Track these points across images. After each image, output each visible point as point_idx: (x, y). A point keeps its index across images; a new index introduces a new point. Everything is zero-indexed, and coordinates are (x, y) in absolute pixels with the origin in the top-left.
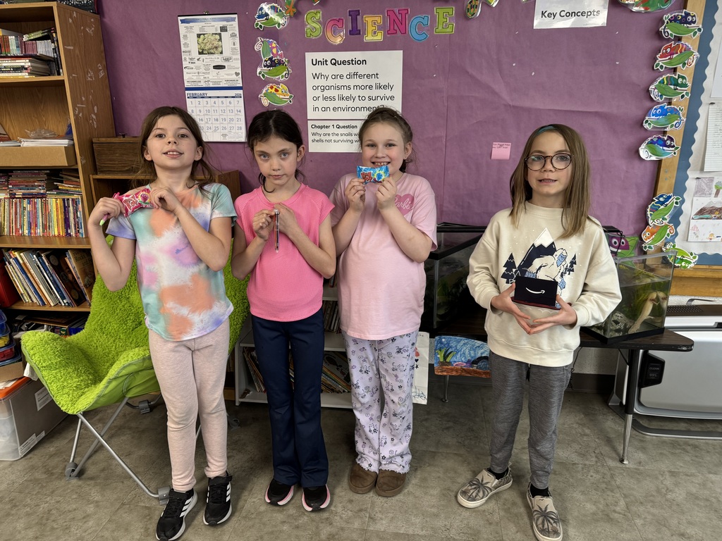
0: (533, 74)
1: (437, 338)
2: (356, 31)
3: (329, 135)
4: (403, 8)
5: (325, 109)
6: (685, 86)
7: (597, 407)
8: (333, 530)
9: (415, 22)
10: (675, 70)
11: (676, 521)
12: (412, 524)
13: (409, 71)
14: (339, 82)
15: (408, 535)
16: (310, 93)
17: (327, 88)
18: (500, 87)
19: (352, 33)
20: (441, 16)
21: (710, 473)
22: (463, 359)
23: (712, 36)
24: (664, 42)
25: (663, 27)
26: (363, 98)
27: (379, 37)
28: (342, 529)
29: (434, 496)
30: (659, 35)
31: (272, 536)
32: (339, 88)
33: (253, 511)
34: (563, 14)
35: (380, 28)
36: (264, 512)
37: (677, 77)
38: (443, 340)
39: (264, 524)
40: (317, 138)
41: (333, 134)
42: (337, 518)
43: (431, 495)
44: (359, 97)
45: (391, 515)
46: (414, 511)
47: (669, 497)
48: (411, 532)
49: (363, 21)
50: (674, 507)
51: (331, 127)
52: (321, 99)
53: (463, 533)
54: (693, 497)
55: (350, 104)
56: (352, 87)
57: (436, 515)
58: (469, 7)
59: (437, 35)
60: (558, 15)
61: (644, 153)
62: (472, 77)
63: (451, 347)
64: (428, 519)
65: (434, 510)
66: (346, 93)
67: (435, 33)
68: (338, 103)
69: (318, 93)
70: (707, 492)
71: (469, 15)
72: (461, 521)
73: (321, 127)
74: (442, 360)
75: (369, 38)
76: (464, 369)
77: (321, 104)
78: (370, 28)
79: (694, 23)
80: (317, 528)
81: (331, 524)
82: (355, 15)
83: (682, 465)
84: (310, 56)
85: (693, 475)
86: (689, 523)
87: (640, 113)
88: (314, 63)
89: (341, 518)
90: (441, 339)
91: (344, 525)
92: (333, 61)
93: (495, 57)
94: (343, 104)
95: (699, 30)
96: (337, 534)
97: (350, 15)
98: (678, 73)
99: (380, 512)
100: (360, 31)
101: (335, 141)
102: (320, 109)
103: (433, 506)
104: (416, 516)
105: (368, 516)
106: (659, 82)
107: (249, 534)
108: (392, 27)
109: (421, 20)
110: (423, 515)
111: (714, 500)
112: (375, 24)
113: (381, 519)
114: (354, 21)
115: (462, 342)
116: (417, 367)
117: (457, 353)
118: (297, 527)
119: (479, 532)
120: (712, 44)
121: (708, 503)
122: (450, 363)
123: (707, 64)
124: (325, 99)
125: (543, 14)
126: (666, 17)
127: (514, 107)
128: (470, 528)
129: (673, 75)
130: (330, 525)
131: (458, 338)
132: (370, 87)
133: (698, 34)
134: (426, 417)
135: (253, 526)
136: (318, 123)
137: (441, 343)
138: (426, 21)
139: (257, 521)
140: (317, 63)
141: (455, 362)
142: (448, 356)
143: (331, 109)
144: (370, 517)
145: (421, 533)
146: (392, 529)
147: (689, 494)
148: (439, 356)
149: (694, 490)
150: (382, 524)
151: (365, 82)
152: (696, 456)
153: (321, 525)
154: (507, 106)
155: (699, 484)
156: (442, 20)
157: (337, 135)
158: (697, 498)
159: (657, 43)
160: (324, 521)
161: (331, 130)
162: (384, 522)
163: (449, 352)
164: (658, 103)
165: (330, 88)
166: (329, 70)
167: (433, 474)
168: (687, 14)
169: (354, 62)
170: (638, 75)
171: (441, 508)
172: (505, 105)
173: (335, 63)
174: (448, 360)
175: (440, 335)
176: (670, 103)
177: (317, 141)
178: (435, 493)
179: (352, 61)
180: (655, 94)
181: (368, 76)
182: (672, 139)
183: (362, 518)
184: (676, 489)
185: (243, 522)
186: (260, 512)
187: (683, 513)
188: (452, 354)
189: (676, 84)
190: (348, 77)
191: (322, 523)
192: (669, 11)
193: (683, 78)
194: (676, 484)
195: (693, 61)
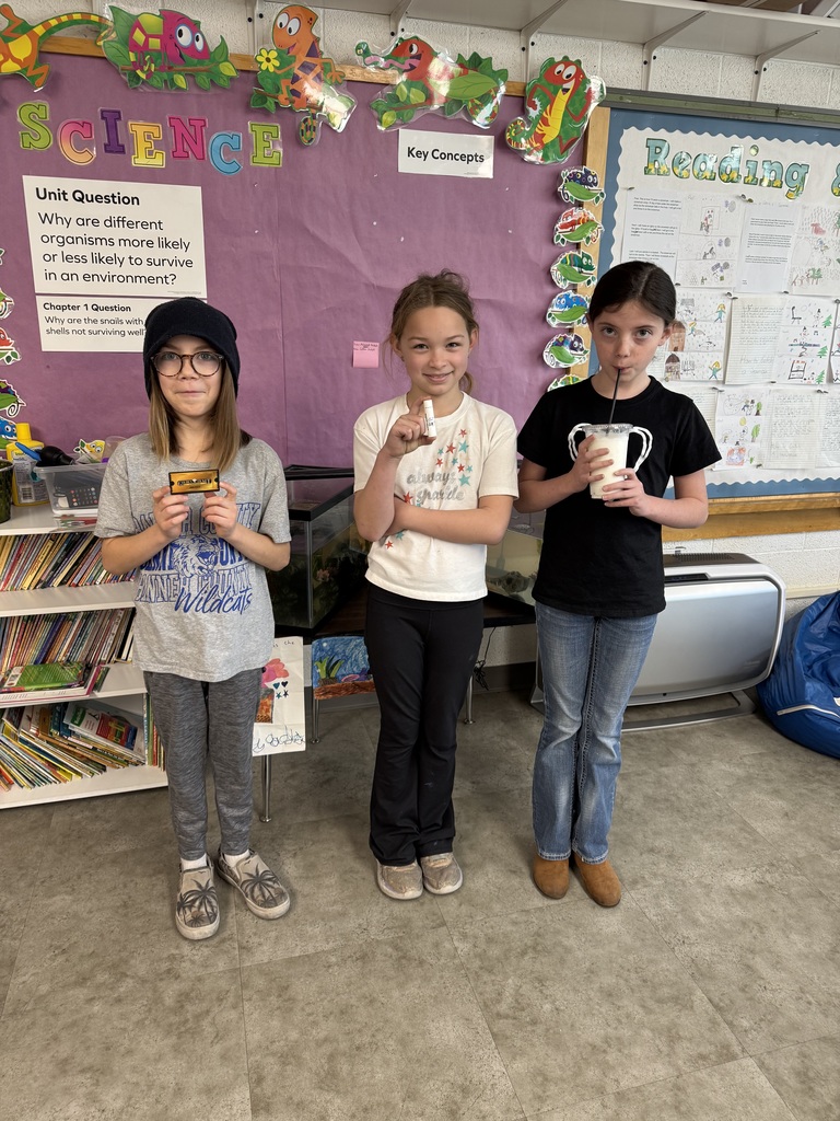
0: (402, 239)
1: (315, 642)
2: (116, 146)
3: (79, 321)
4: (197, 117)
5: (69, 277)
6: (591, 268)
7: (515, 708)
8: (184, 986)
9: (218, 142)
10: (578, 246)
11: (640, 836)
12: (311, 938)
13: (214, 220)
14: (91, 231)
15: (308, 956)
16: (37, 249)
17: (70, 240)
18: (355, 255)
19: (108, 148)
20: (260, 136)
21: (661, 766)
22: (355, 669)
23: (615, 205)
24: (564, 207)
25: (561, 187)
26: (138, 262)
27: (159, 161)
28: (199, 979)
29: (332, 886)
30: (557, 197)
31: (75, 1030)
32: (91, 241)
33: (25, 998)
34: (437, 154)
35: (158, 145)
36: (49, 993)
37: (581, 256)
38: (325, 645)
39: (54, 1014)
40: (56, 326)
41: (87, 320)
42: (186, 965)
43: (327, 887)
44: (130, 258)
45: (273, 934)
46: (308, 917)
47: (626, 807)
48: (311, 951)
49: (127, 130)
50: (635, 819)
51: (83, 308)
52: (59, 258)
53: (388, 928)
54: (651, 800)
55: (114, 269)
56: (117, 242)
57: (343, 914)
58: (303, 127)
59: (255, 168)
60: (430, 155)
61: (549, 358)
62: (314, 237)
63: (337, 654)
64: (332, 924)
65: (338, 908)
66: (106, 251)
67: (252, 164)
68: (91, 268)
69: (53, 248)
70: (664, 791)
71: (304, 140)
72: (381, 912)
73: (63, 308)
74: (324, 676)
75: (140, 160)
76: (357, 685)
77: (59, 267)
78: (141, 145)
79: (596, 185)
80: (155, 991)
81: (177, 977)
82: (112, 119)
83: (630, 763)
84: (31, 183)
85: (644, 773)
86: (655, 833)
87: (541, 304)
88: (42, 195)
89: (193, 962)
90: (321, 644)
91: (201, 972)
92: (78, 195)
93: (347, 210)
94: (102, 269)
95: (602, 194)
96: (193, 990)
97: (103, 118)
98: (582, 250)
99: (255, 934)
100: (123, 146)
101: (90, 332)
102: (59, 277)
103: (335, 902)
104: (313, 923)
105: (236, 945)
106: (562, 262)
107: (28, 1039)
108: (180, 146)
109: (228, 140)
110: (323, 919)
111: (673, 798)
112: (149, 137)
113: (260, 944)
114: (112, 129)
115: (352, 644)
116: (286, 694)
117: (346, 662)
118: (119, 1000)
119: (409, 920)
120: (616, 215)
121: (668, 804)
122: (336, 679)
123: (612, 241)
124: (67, 258)
125: (410, 152)
126: (565, 173)
127: (379, 288)
128: (396, 918)
129: (577, 253)
130: (176, 979)
131: (346, 638)
132: (150, 243)
133: (602, 200)
134: (291, 772)
135: (33, 1023)
136: (56, 301)
137: (322, 649)
138: (237, 141)
139: (39, 1012)
140: (44, 195)
141: (344, 675)
142: (332, 668)
143: (81, 278)
144: (241, 947)
145: (327, 947)
146: (281, 955)
147: (647, 797)
148: (319, 671)
149: (650, 792)
150: (263, 953)
151: (138, 233)
152: (642, 749)
153: (160, 984)
154: (368, 285)
155: (654, 783)
156: (261, 144)
157: (95, 321)
158: (656, 801)
159: (554, 207)
160: (164, 976)
161: (81, 314)
162: (265, 947)
163: (334, 662)
164: (562, 290)
165: (75, 240)
166: (71, 209)
167: (322, 855)
168: (588, 173)
169: (116, 200)
170: (537, 252)
171: (347, 901)
172: (367, 285)
173: (82, 198)
174: (333, 675)
175: (320, 637)
176: (575, 290)
177: (57, 332)
178: (333, 881)
179: (113, 196)
180: (556, 275)
181: (144, 225)
182: (580, 340)
183: (227, 952)
184: (631, 795)
185: (11, 1024)
186: (42, 996)
187: (645, 822)
188: (338, 664)
189: (581, 266)
190: (108, 223)
191: (161, 980)
192: (566, 166)
193: (588, 258)
194: (630, 789)
195: (596, 233)
